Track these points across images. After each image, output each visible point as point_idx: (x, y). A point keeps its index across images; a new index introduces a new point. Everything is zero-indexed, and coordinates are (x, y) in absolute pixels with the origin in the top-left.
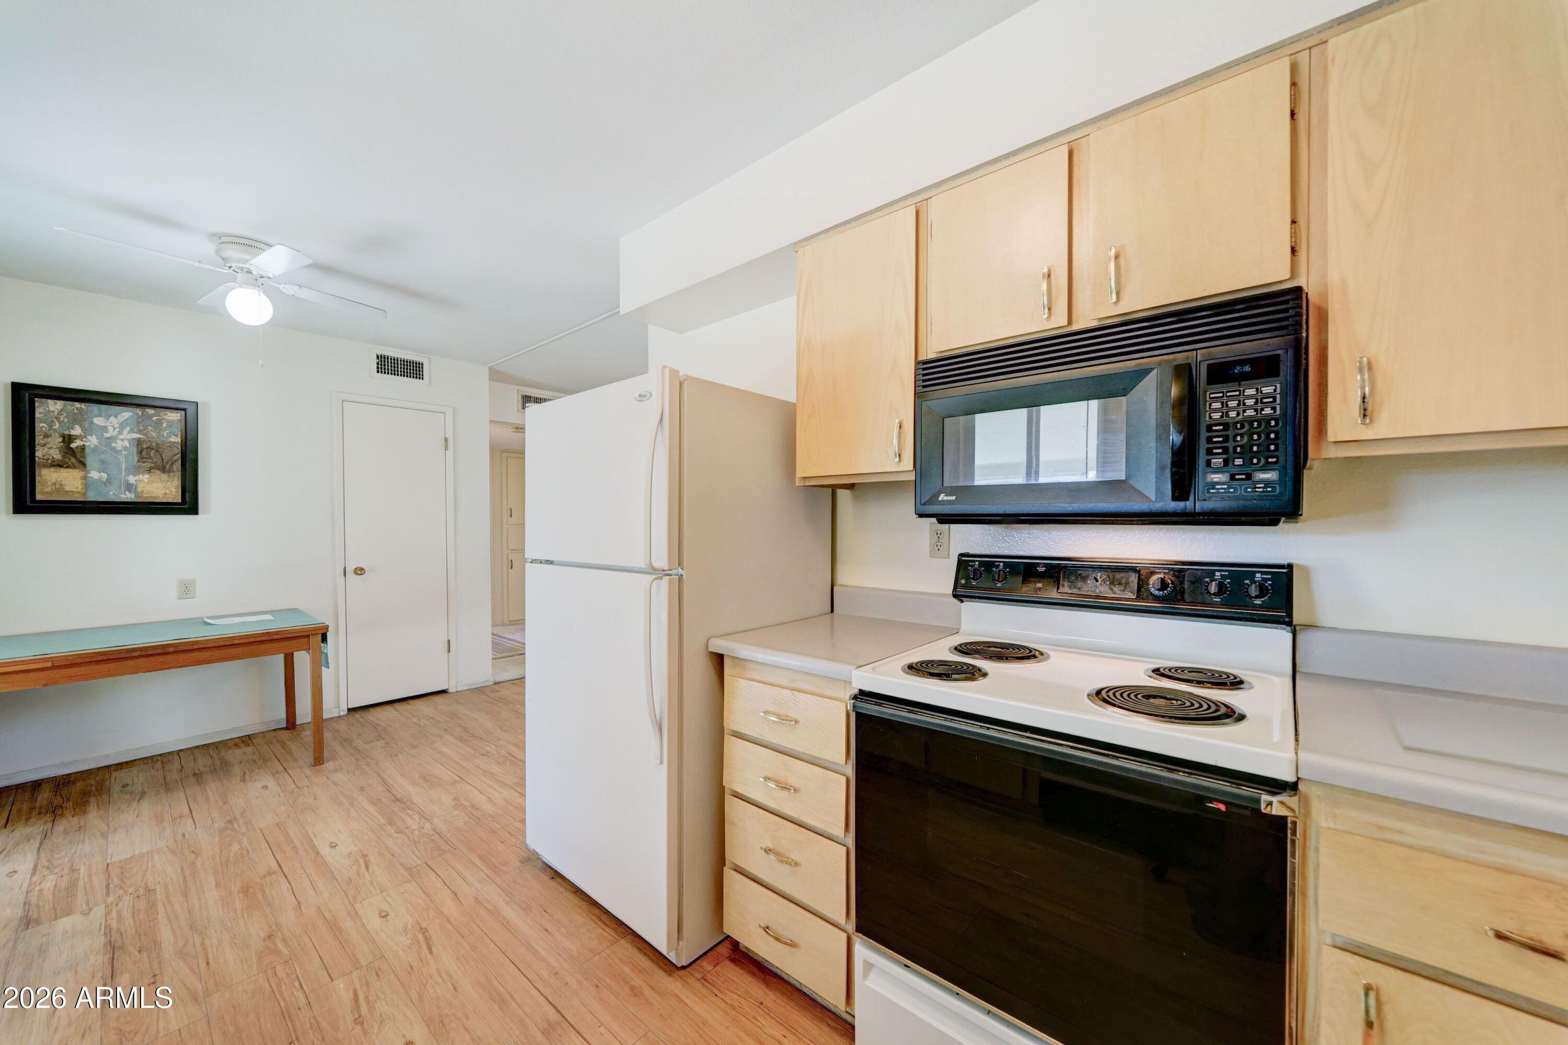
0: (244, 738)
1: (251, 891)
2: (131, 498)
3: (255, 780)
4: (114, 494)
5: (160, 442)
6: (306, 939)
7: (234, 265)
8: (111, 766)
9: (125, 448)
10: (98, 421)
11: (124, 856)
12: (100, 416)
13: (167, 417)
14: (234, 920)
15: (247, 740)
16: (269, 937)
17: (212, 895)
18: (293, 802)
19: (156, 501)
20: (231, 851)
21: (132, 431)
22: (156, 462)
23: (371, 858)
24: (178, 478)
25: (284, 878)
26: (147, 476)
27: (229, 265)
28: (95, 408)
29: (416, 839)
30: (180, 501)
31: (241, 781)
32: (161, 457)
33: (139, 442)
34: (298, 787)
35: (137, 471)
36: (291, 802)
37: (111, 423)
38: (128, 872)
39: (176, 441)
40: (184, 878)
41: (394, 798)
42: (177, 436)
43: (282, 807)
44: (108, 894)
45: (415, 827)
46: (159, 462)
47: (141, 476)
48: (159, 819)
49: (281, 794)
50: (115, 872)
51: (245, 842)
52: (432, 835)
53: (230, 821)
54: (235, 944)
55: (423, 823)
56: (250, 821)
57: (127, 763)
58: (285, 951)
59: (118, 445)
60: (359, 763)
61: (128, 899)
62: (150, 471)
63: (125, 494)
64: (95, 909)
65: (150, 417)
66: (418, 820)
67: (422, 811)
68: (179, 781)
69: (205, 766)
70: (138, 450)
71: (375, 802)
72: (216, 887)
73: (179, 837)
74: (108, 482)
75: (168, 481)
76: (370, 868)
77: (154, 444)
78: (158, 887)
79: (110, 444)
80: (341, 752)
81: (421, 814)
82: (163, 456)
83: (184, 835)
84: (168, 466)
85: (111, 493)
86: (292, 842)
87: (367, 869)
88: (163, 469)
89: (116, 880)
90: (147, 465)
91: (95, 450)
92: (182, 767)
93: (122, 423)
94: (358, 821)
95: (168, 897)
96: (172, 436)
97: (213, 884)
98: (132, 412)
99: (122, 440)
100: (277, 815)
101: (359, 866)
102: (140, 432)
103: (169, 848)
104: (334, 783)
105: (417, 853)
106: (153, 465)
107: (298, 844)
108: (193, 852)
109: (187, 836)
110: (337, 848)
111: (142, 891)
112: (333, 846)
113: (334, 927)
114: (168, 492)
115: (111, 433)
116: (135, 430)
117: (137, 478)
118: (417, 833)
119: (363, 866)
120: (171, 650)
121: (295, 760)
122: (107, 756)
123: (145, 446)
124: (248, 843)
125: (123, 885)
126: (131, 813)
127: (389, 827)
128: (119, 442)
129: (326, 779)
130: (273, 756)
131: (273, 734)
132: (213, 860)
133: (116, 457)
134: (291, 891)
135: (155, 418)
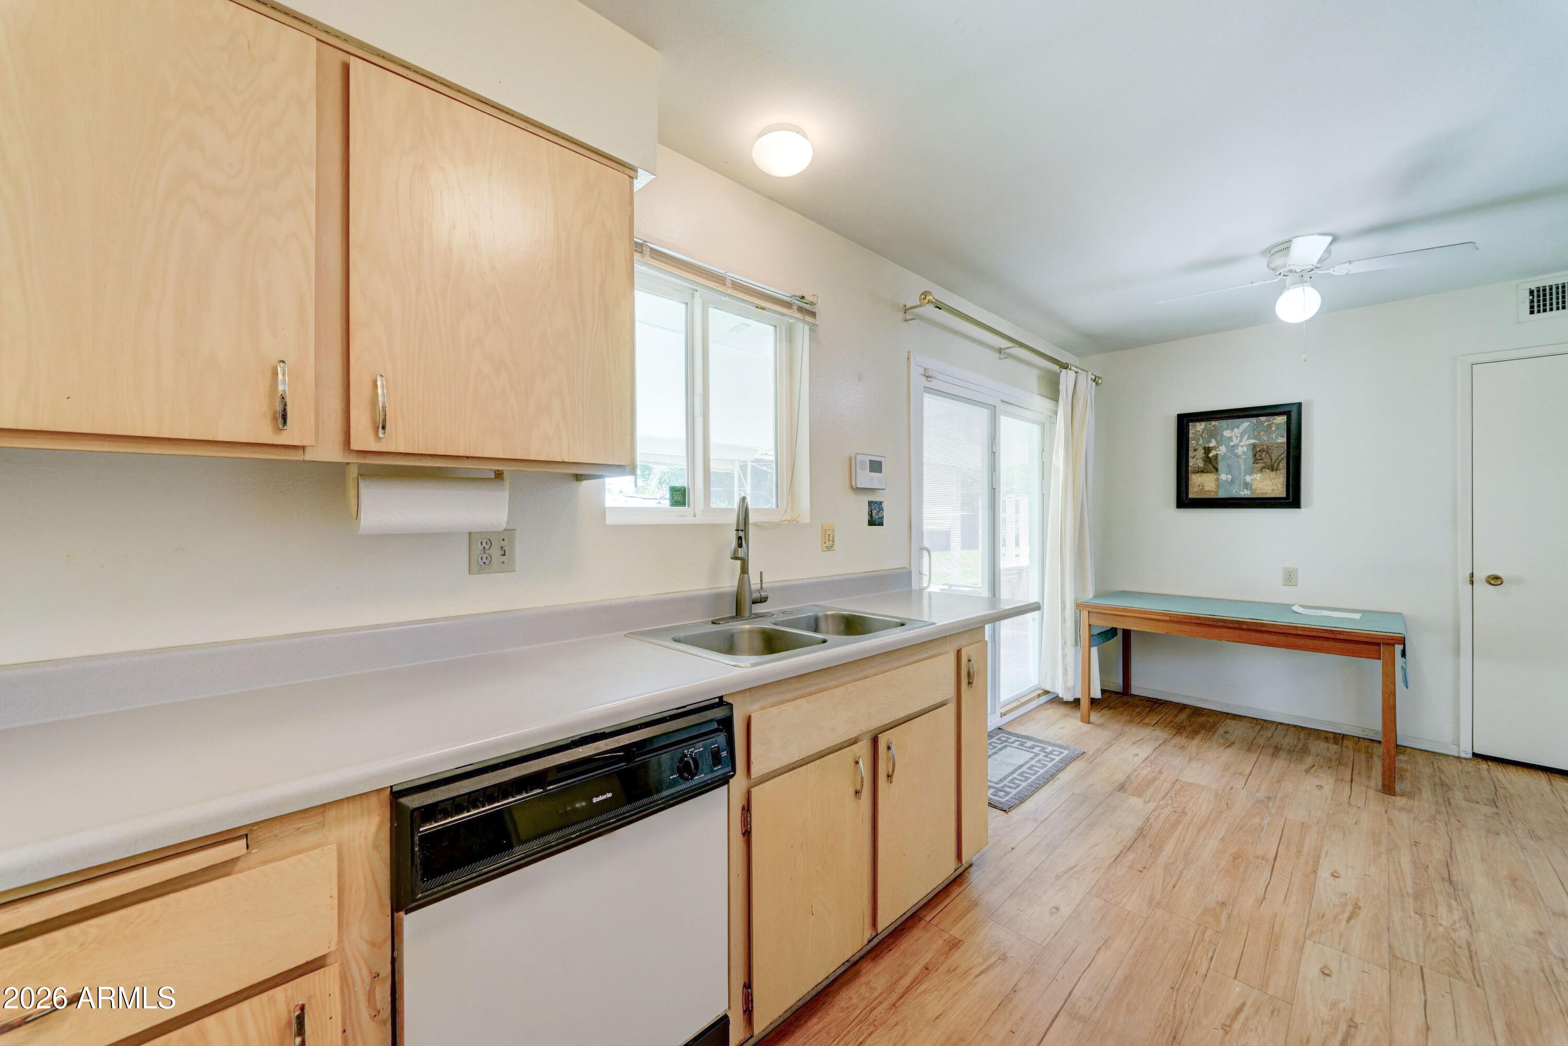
0: (1338, 736)
1: (1240, 860)
2: (1248, 494)
3: (1317, 776)
4: (1235, 492)
5: (1269, 444)
6: (1245, 930)
7: (1282, 271)
8: (1230, 714)
9: (1244, 453)
10: (1227, 433)
11: (1189, 780)
12: (1227, 429)
13: (1276, 422)
14: (1212, 871)
15: (1339, 738)
16: (1222, 903)
17: (1213, 843)
18: (1333, 814)
19: (1266, 496)
20: (1251, 820)
21: (1249, 438)
22: (1266, 462)
23: (1362, 915)
24: (1284, 474)
25: (1270, 870)
26: (1259, 475)
27: (1278, 273)
28: (1224, 423)
29: (1433, 935)
30: (1285, 496)
31: (1305, 771)
32: (1270, 457)
33: (1254, 446)
34: (1349, 803)
35: (1251, 472)
36: (1331, 812)
37: (1235, 433)
38: (1183, 792)
39: (1283, 441)
40: (1209, 817)
41: (1447, 876)
42: (1283, 437)
43: (1319, 812)
44: (1163, 798)
45: (1444, 923)
46: (1269, 462)
47: (1255, 475)
48: (1227, 767)
49: (1329, 801)
50: (1178, 786)
51: (1265, 822)
52: (1460, 947)
53: (1269, 798)
54: (1199, 888)
55: (1460, 927)
56: (1284, 807)
57: (1240, 716)
58: (1223, 924)
59: (1240, 451)
60: (1438, 817)
61: (1170, 809)
62: (1261, 470)
63: (1243, 491)
64: (1151, 803)
65: (1263, 423)
66: (1456, 918)
67: (1473, 913)
68: (1261, 746)
69: (1288, 744)
70: (1253, 453)
71: (1420, 866)
72: (1220, 840)
73: (1229, 787)
74: (1232, 482)
75: (1275, 478)
76: (1352, 921)
77: (1265, 447)
78: (1190, 813)
79: (1234, 451)
80: (1426, 794)
81: (1468, 918)
82: (1272, 456)
83: (1232, 789)
84: (1275, 465)
85: (1234, 491)
86: (1302, 846)
87: (1349, 920)
88: (1272, 468)
89: (1173, 792)
90: (1260, 465)
91: (1224, 457)
92: (1272, 737)
93: (1242, 433)
94: (1381, 871)
95: (1189, 824)
96: (1280, 438)
97: (1221, 836)
98: (1249, 422)
99: (1242, 446)
100: (1310, 815)
101: (1343, 911)
102: (1255, 438)
103: (1216, 792)
104: (1389, 820)
105: (1421, 950)
106: (1264, 465)
107: (1305, 850)
108: (1227, 805)
109: (1233, 791)
110: (1336, 879)
111: (1179, 810)
112: (1335, 875)
113: (1273, 941)
114: (1275, 488)
115: (1235, 441)
116: (1252, 437)
117: (1252, 477)
118: (1441, 929)
119: (1347, 915)
120: (1245, 627)
121: (1369, 777)
122: (1228, 705)
123: (1258, 449)
124: (1268, 824)
125: (1174, 799)
126: (1215, 753)
127: (1411, 900)
128: (1240, 449)
129: (1384, 812)
130: (1350, 763)
131: (1367, 743)
132: (1235, 819)
133: (1238, 461)
134: (1266, 884)
135: (1266, 424)
